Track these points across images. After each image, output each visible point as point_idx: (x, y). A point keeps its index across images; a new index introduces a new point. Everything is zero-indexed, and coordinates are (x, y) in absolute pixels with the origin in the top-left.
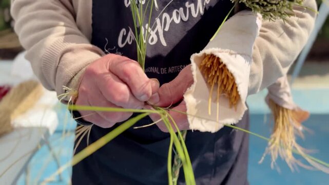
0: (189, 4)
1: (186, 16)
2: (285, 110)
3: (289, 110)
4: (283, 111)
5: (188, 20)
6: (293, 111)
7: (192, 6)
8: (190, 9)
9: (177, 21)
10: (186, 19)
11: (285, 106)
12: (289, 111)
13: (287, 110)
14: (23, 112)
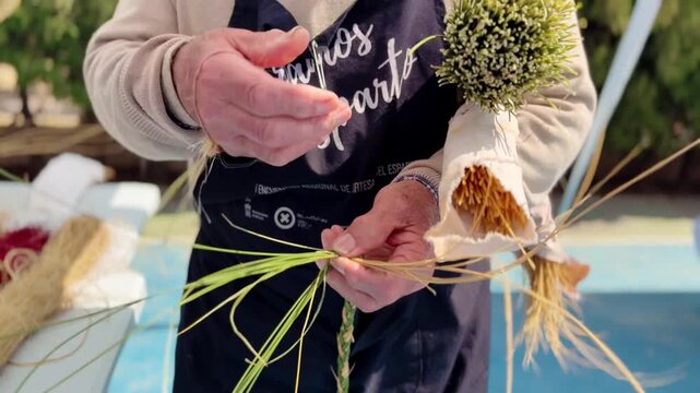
0: (379, 82)
1: (374, 101)
2: (548, 265)
3: (556, 263)
4: (545, 266)
5: (377, 108)
6: (563, 265)
7: (384, 85)
8: (380, 89)
9: (361, 110)
10: (374, 106)
11: (550, 257)
12: (555, 266)
13: (552, 263)
14: (84, 273)
